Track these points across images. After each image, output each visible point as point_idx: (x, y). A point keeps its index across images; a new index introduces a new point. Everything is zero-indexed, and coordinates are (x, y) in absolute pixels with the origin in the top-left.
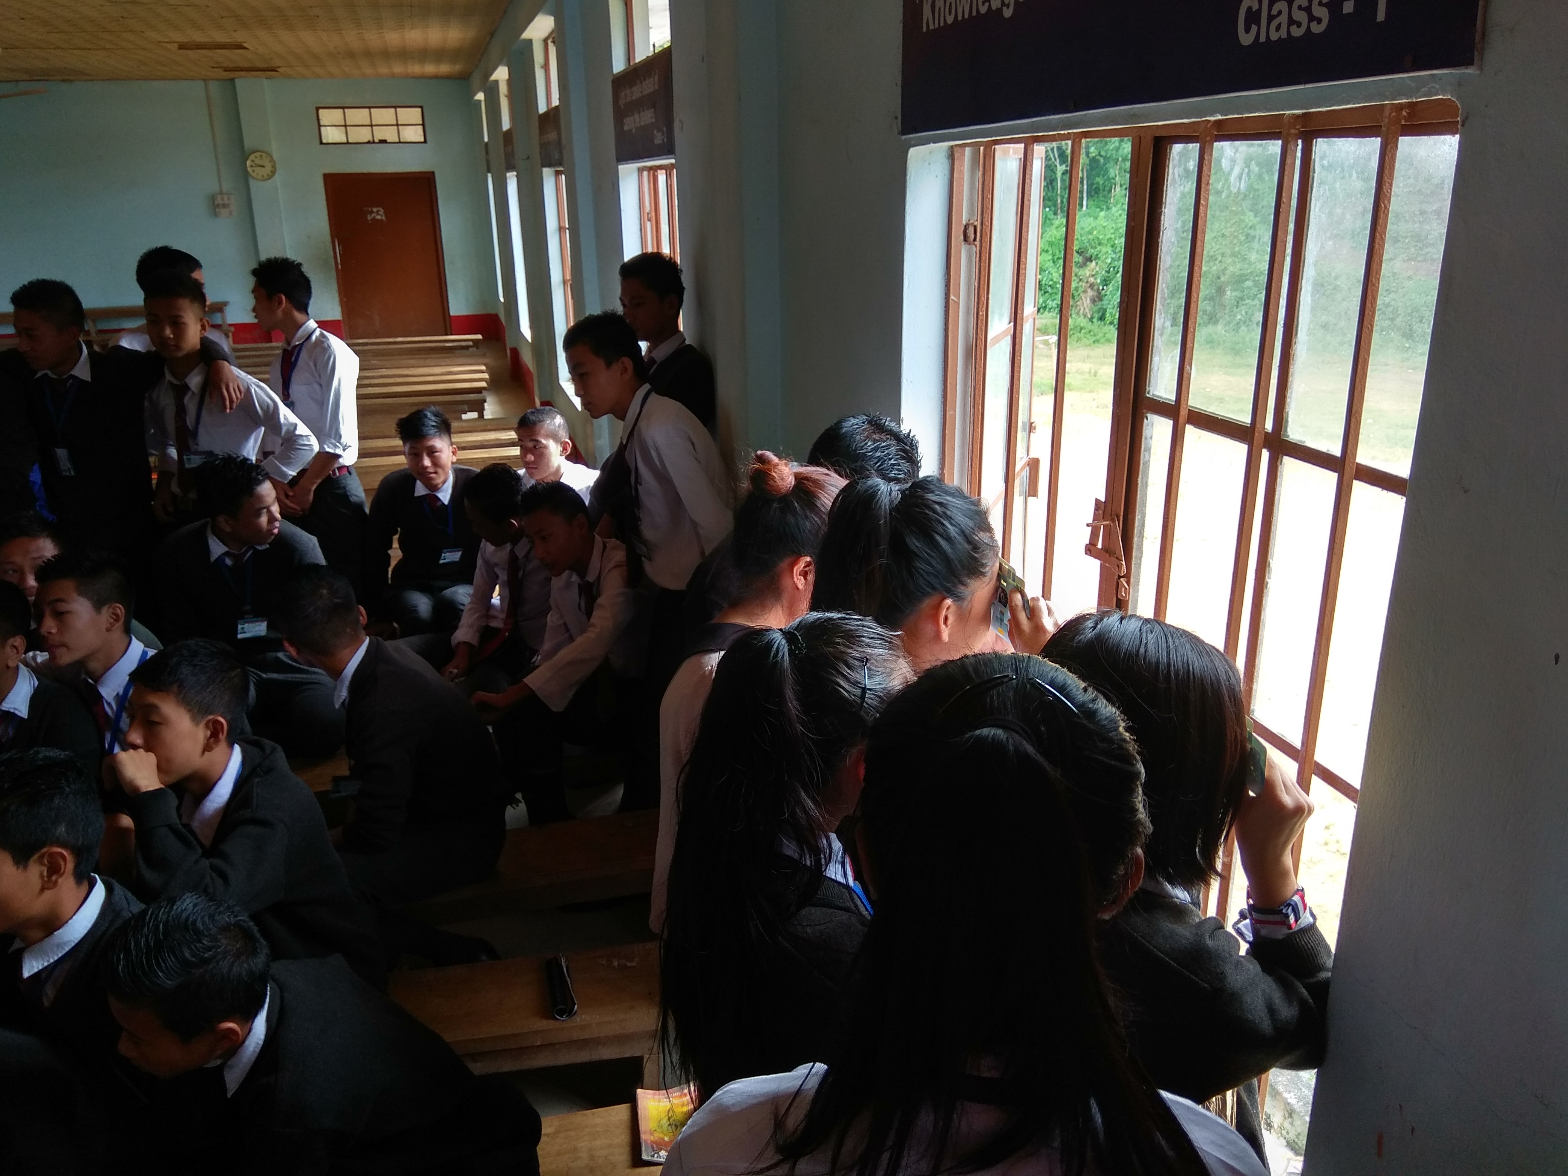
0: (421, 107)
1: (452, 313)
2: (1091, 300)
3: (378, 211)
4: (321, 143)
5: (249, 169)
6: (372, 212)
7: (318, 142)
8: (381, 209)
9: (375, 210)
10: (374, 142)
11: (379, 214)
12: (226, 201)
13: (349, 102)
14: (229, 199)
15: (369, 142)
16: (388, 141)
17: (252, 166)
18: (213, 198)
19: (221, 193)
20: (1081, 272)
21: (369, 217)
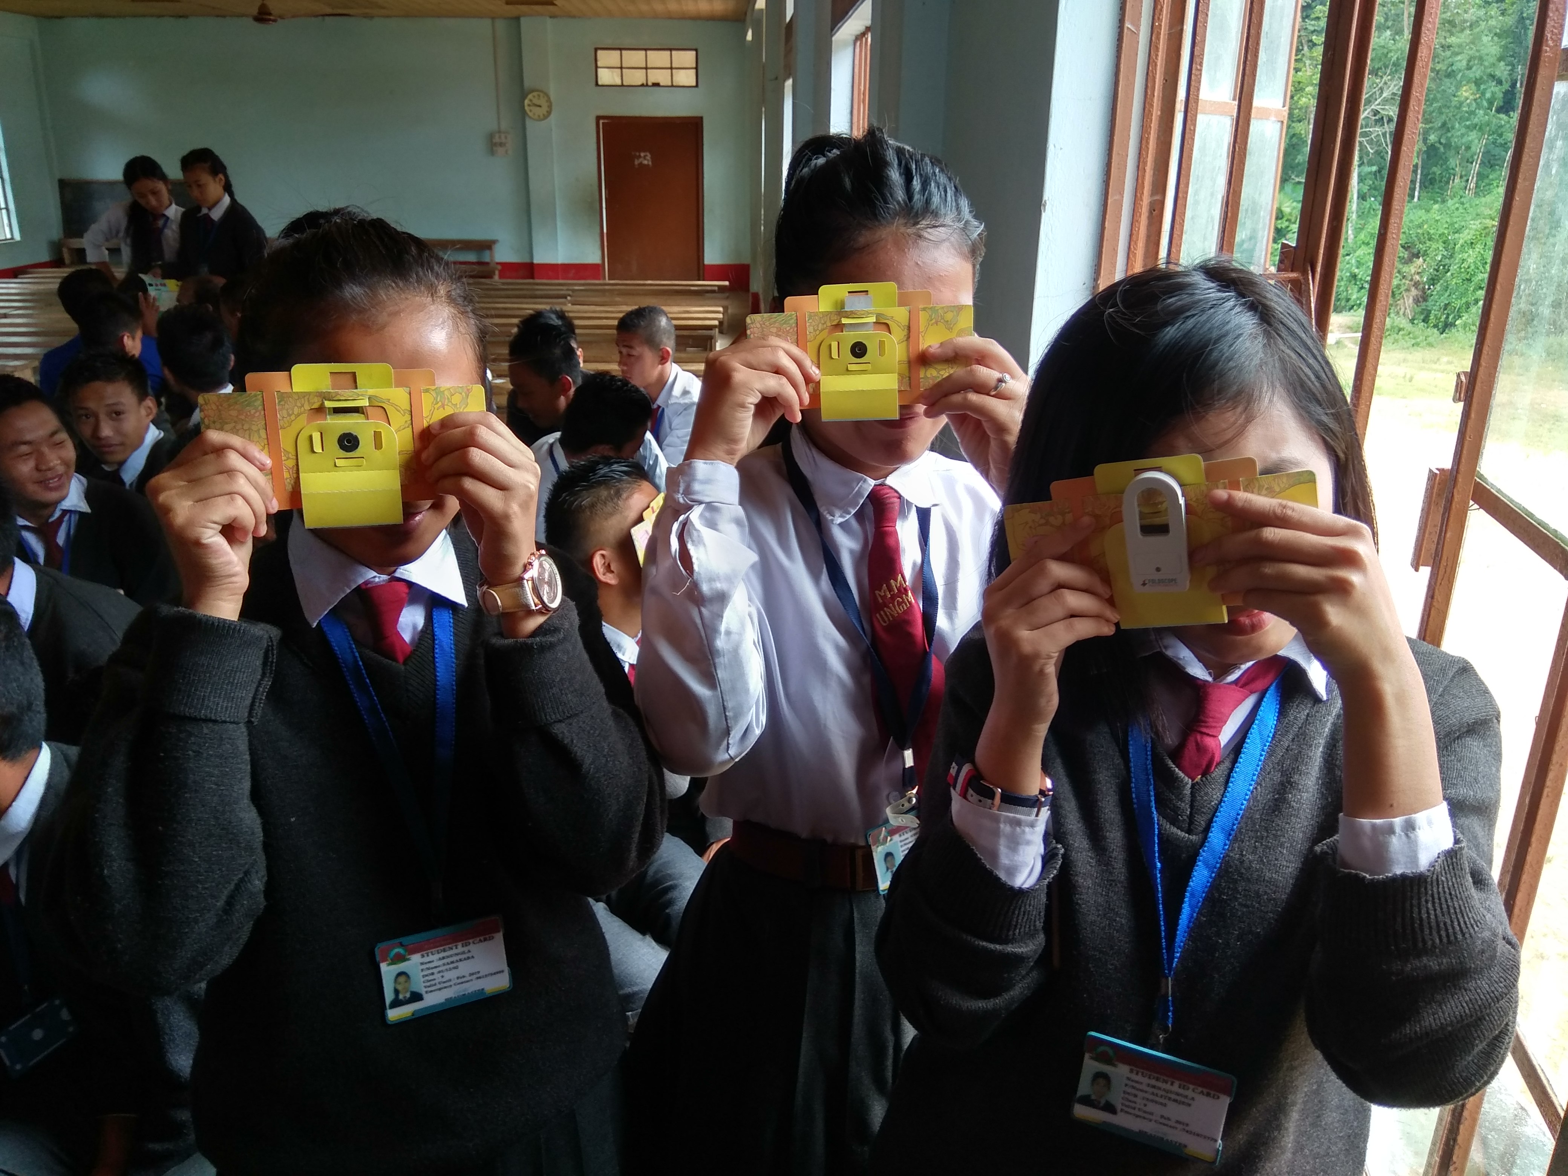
0: (696, 50)
1: (707, 261)
2: (1414, 299)
3: (645, 156)
4: (597, 84)
5: (526, 108)
6: (640, 156)
7: (594, 83)
8: (648, 154)
9: (642, 154)
10: (647, 85)
11: (646, 159)
12: (503, 140)
13: (627, 43)
14: (506, 138)
15: (642, 85)
16: (661, 84)
17: (529, 105)
18: (491, 136)
19: (499, 132)
20: (1405, 269)
21: (637, 162)
